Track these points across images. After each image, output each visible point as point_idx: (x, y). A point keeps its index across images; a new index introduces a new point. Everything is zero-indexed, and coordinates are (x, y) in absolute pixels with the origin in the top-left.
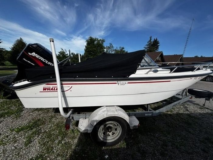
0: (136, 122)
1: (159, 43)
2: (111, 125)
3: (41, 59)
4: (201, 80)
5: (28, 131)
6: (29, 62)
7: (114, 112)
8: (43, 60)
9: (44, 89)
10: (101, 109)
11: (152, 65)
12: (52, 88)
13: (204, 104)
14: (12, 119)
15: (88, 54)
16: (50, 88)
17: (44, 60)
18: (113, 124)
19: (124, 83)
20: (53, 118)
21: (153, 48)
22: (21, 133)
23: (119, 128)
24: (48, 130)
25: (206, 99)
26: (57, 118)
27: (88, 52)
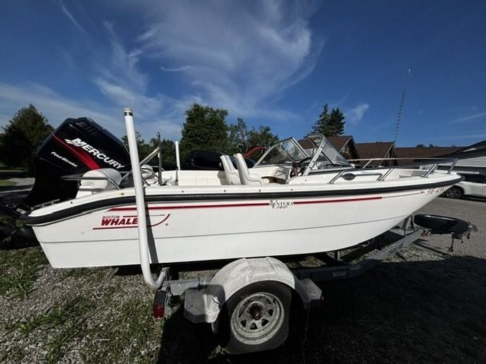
0: (315, 293)
1: (343, 118)
2: (259, 303)
3: (93, 153)
4: (440, 196)
5: (54, 327)
6: (64, 159)
7: (268, 271)
8: (98, 156)
9: (105, 222)
10: (237, 265)
11: (339, 165)
12: (124, 220)
13: (452, 248)
14: (8, 301)
15: (191, 141)
16: (118, 220)
17: (101, 156)
18: (265, 300)
19: (286, 204)
20: (114, 294)
21: (333, 129)
22: (35, 336)
23: (278, 309)
24: (104, 324)
25: (454, 237)
26: (123, 292)
27: (190, 137)
